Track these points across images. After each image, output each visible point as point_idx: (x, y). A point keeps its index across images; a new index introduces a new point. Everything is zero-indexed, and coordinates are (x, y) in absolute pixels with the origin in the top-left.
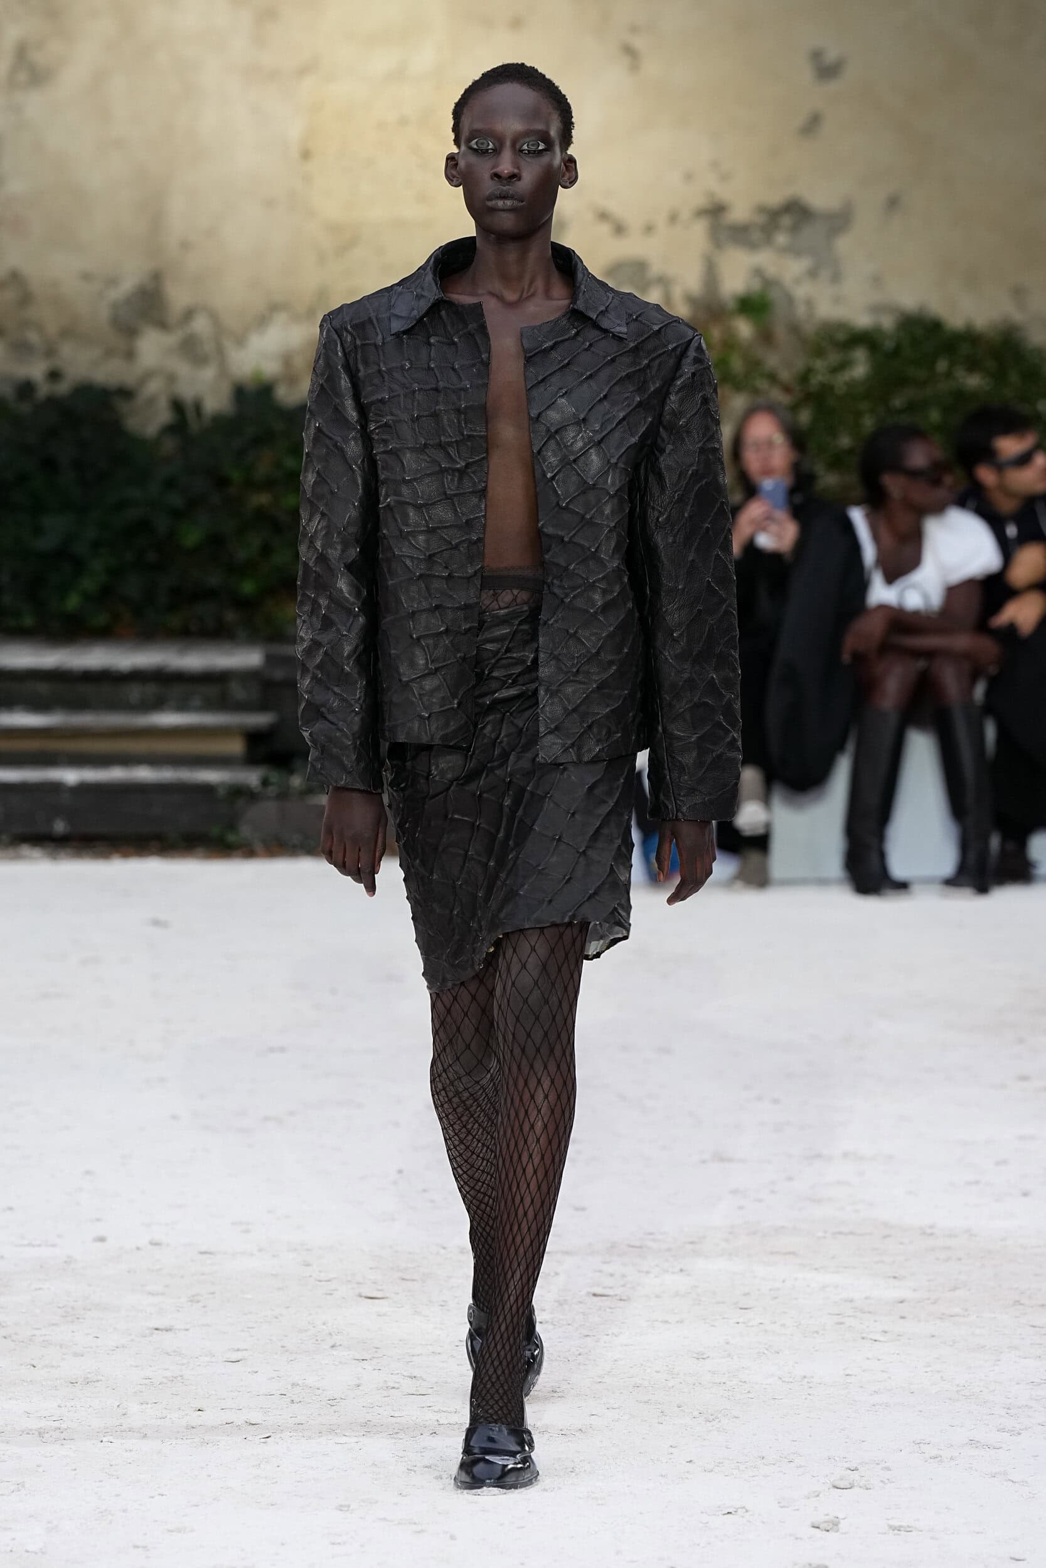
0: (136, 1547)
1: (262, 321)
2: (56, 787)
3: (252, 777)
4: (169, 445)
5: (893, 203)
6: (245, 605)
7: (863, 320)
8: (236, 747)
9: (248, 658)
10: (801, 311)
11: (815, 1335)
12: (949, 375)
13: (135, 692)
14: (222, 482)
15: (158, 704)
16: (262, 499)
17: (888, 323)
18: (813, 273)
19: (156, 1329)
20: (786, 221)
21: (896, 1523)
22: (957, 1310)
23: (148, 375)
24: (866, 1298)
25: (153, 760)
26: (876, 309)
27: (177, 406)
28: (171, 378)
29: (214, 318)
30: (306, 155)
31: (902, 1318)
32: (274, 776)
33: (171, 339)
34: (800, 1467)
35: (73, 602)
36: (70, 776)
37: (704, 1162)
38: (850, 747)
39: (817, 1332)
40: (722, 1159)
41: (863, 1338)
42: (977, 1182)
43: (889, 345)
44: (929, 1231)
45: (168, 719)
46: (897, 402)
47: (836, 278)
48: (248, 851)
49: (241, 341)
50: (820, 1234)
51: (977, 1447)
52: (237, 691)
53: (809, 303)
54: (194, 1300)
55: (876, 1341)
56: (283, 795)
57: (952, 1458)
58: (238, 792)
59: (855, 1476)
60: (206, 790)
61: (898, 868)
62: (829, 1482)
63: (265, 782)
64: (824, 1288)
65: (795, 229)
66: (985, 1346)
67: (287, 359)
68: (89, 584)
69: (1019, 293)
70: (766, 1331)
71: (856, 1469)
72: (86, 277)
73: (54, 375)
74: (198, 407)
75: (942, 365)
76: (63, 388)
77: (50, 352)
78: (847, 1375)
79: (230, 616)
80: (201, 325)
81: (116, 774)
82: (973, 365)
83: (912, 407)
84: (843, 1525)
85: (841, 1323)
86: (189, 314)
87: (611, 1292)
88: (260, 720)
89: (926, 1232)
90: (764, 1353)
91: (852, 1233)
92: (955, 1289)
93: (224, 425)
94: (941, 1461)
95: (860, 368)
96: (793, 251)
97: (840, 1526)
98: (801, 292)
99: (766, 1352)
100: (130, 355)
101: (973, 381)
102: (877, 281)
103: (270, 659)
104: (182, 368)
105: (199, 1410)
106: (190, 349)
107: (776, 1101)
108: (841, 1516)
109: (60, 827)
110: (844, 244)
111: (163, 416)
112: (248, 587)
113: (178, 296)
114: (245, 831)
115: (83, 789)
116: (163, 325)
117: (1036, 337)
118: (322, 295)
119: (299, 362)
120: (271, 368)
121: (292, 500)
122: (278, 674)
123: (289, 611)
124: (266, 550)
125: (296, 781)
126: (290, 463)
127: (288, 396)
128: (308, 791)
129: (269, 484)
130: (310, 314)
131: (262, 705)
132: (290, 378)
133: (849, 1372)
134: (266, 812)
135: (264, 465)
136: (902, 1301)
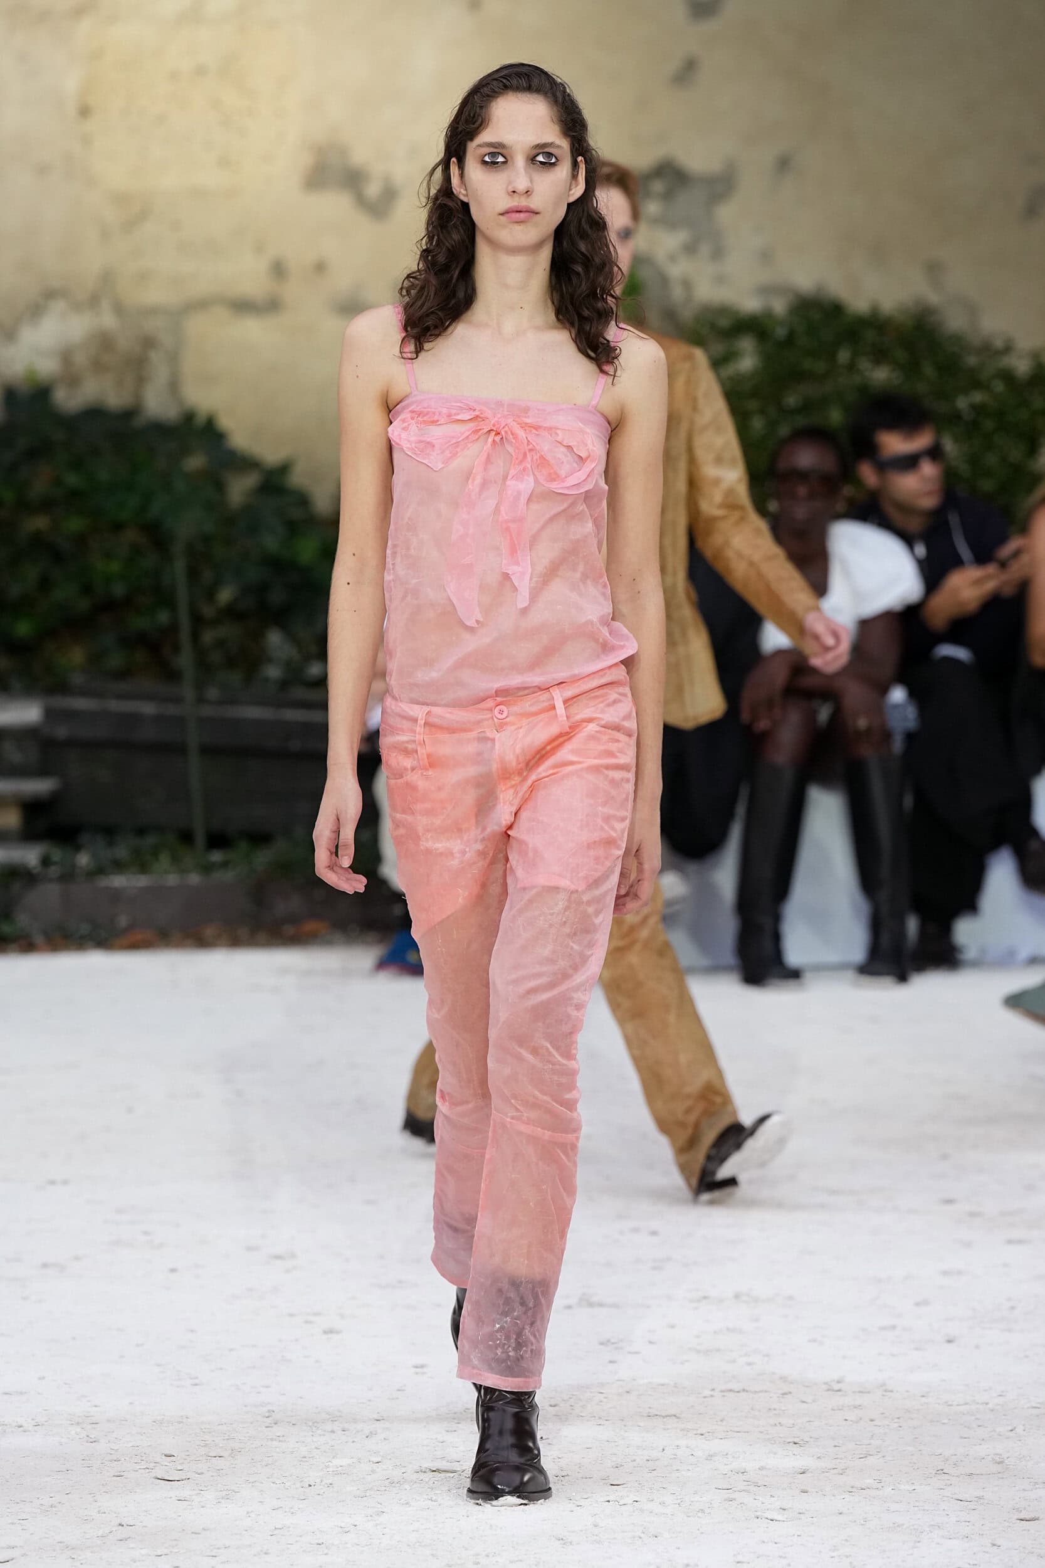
1: (35, 311)
3: (30, 856)
5: (784, 164)
6: (20, 650)
7: (750, 304)
8: (10, 819)
9: (24, 713)
10: (677, 293)
11: (700, 1514)
12: (851, 367)
16: (39, 523)
17: (779, 306)
18: (690, 249)
20: (658, 186)
22: (869, 1481)
24: (761, 1469)
26: (765, 290)
30: (85, 112)
31: (804, 1492)
32: (57, 854)
37: (569, 1307)
38: (741, 810)
39: (702, 1511)
40: (591, 1305)
41: (757, 1517)
42: (894, 1327)
43: (781, 332)
44: (837, 1387)
46: (791, 400)
47: (718, 253)
48: (26, 945)
49: (10, 335)
50: (707, 1393)
52: (12, 753)
53: (687, 284)
55: (772, 1520)
56: (68, 877)
58: (13, 873)
61: (795, 952)
63: (46, 861)
64: (710, 1457)
65: (668, 196)
66: (903, 1525)
67: (66, 356)
69: (934, 269)
70: (642, 1511)
75: (844, 356)
78: (738, 1562)
82: (880, 356)
83: (807, 407)
85: (731, 1500)
88: (39, 787)
89: (834, 1388)
90: (640, 1538)
91: (744, 1391)
95: (748, 361)
96: (666, 222)
98: (675, 271)
99: (642, 1535)
101: (881, 375)
102: (766, 257)
103: (50, 714)
107: (654, 1233)
110: (726, 213)
112: (23, 629)
114: (23, 920)
117: (955, 322)
118: (107, 278)
119: (81, 359)
120: (47, 367)
121: (75, 524)
122: (62, 732)
123: (76, 655)
124: (45, 584)
125: (83, 859)
126: (72, 479)
127: (67, 400)
128: (100, 871)
129: (46, 505)
130: (93, 302)
131: (42, 772)
132: (73, 380)
133: (740, 1558)
134: (47, 897)
135: (40, 482)
136: (803, 1472)
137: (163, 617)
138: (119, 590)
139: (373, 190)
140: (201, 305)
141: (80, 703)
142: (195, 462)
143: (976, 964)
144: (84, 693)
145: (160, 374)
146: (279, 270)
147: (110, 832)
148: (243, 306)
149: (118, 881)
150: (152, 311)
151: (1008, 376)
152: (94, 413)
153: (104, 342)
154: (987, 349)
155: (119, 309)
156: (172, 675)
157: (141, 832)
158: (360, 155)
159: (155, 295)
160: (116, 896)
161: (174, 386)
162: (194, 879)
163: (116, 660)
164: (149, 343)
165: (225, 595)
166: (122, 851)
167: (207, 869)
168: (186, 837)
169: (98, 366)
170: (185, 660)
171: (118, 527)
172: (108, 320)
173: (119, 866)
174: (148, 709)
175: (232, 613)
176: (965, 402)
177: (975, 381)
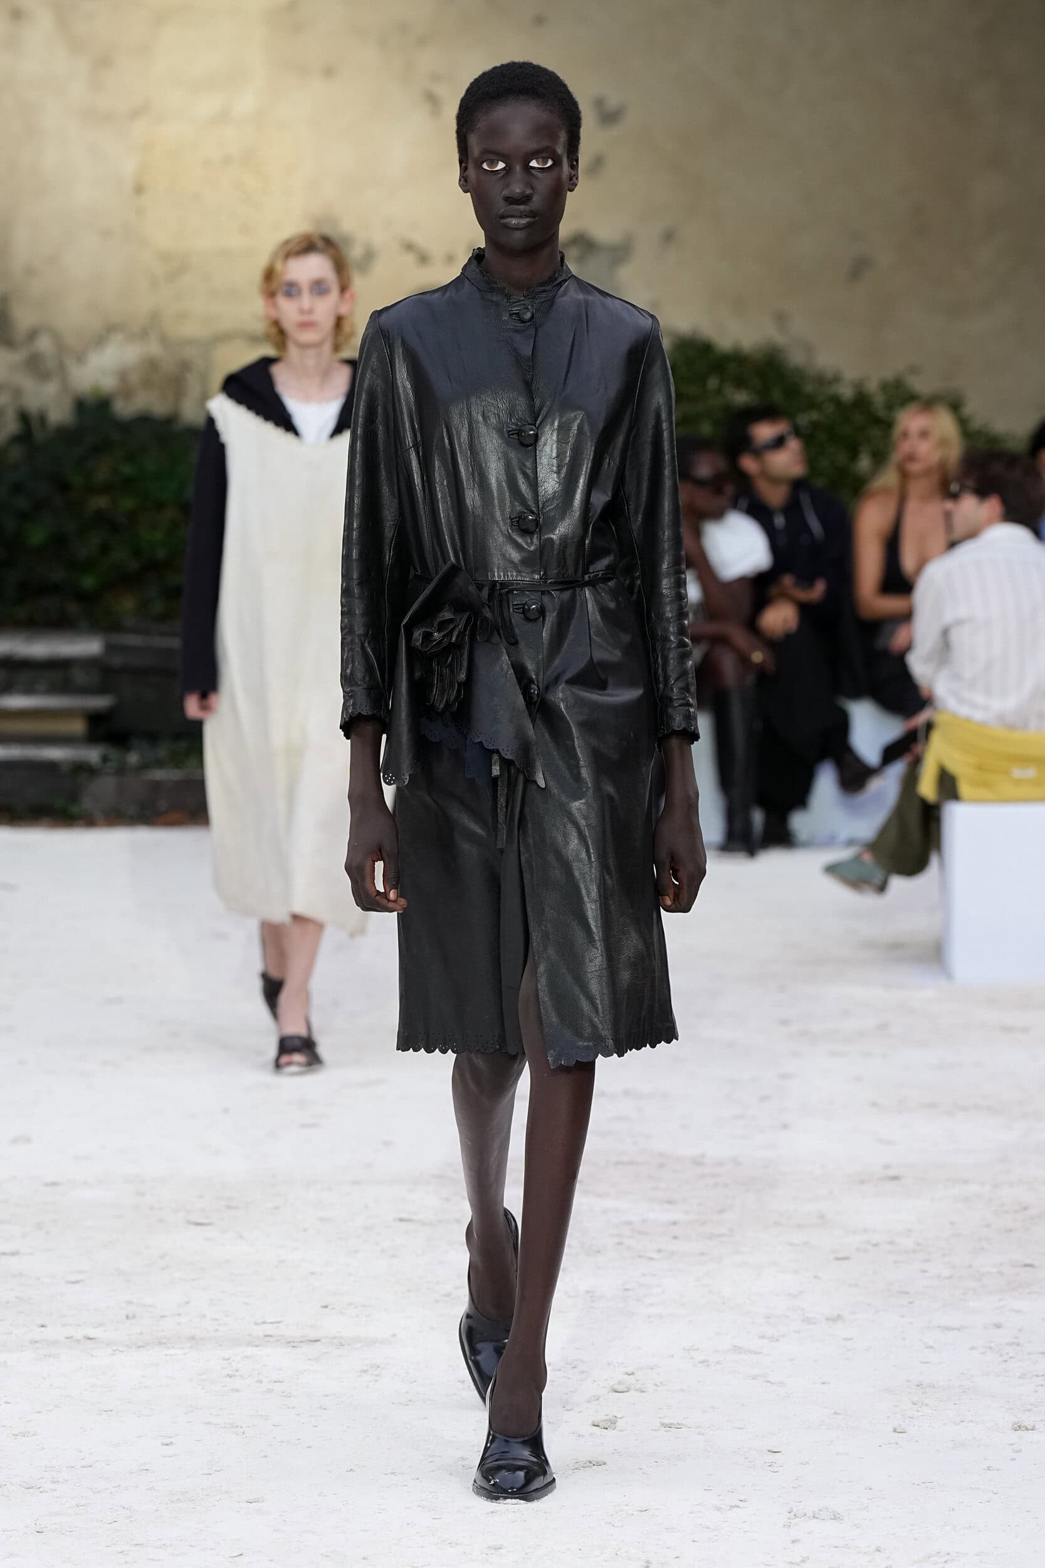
1: (100, 341)
3: (92, 755)
4: (16, 453)
5: (669, 237)
6: (87, 599)
8: (78, 727)
9: (88, 646)
12: (719, 391)
14: (64, 487)
15: (7, 688)
16: (100, 502)
20: (574, 252)
21: (667, 1421)
22: (724, 1231)
24: (644, 1221)
25: (2, 739)
27: (24, 417)
28: (17, 392)
29: (57, 338)
30: (139, 190)
31: (675, 1238)
32: (114, 753)
33: (15, 357)
34: (584, 1372)
41: (640, 1257)
42: (742, 1116)
45: (16, 702)
48: (88, 821)
49: (80, 358)
51: (740, 1353)
52: (80, 677)
54: (39, 1226)
55: (652, 1259)
56: (121, 771)
57: (718, 1363)
58: (81, 769)
59: (631, 1380)
60: (51, 767)
62: (607, 1385)
63: (105, 759)
64: (605, 1212)
65: (581, 260)
67: (123, 375)
69: (781, 318)
71: (633, 1374)
74: (42, 419)
75: (713, 383)
78: (627, 1290)
79: (73, 608)
80: (44, 344)
82: (740, 382)
83: (686, 421)
84: (620, 1424)
85: (620, 1244)
86: (33, 334)
87: (414, 1217)
88: (100, 702)
89: (698, 1162)
91: (631, 1163)
92: (721, 1211)
93: (66, 435)
94: (708, 1365)
97: (618, 1425)
101: (741, 398)
103: (110, 648)
104: (28, 384)
105: (42, 1326)
106: (35, 365)
108: (619, 1416)
110: (625, 274)
111: (11, 426)
112: (88, 582)
113: (24, 318)
114: (87, 803)
116: (9, 344)
117: (796, 358)
118: (155, 317)
119: (134, 378)
120: (108, 383)
121: (128, 503)
122: (117, 661)
123: (126, 604)
124: (105, 549)
125: (133, 758)
126: (127, 470)
127: (124, 409)
128: (144, 766)
129: (107, 488)
130: (143, 334)
131: (101, 690)
132: (127, 393)
133: (627, 1286)
134: (105, 786)
135: (102, 471)
136: (675, 1223)
138: (161, 554)
140: (225, 337)
141: (132, 640)
143: (808, 844)
144: (135, 631)
145: (193, 389)
147: (153, 737)
149: (158, 774)
150: (188, 342)
151: (836, 400)
152: (144, 420)
153: (151, 365)
154: (821, 380)
155: (164, 340)
158: (347, 226)
159: (191, 329)
160: (157, 785)
163: (158, 607)
164: (185, 366)
166: (162, 751)
169: (147, 384)
171: (160, 506)
172: (154, 348)
173: (160, 764)
176: (803, 419)
177: (812, 404)
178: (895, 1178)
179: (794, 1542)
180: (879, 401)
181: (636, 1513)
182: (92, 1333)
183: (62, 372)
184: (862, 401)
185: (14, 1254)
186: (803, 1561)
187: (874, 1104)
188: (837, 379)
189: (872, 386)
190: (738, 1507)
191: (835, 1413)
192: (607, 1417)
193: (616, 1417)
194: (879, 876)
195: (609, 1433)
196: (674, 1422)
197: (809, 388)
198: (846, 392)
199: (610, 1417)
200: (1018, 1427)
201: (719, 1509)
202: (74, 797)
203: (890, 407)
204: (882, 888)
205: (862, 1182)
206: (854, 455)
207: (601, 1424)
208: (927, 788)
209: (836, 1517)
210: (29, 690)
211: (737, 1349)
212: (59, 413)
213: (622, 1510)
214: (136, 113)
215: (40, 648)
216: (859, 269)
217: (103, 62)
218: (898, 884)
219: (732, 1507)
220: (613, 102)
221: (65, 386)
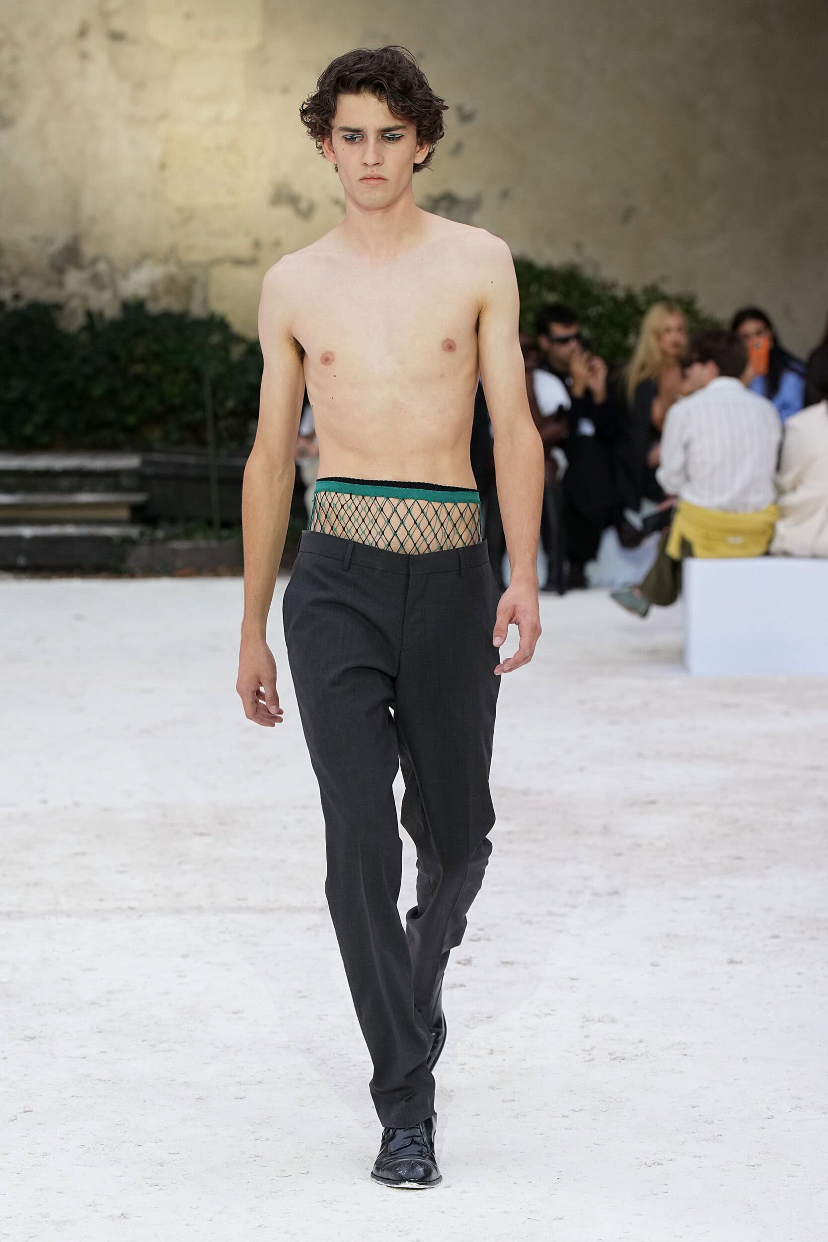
0: (64, 979)
1: (138, 264)
2: (18, 539)
3: (134, 532)
4: (84, 337)
5: (505, 194)
6: (130, 430)
8: (124, 514)
9: (129, 462)
12: (538, 294)
13: (65, 482)
14: (115, 358)
15: (78, 489)
16: (138, 368)
19: (77, 854)
20: (444, 204)
21: (505, 960)
22: (542, 837)
23: (70, 297)
25: (77, 522)
27: (89, 314)
28: (85, 298)
29: (110, 262)
30: (163, 167)
32: (148, 531)
33: (83, 275)
35: (28, 430)
36: (27, 532)
45: (84, 498)
48: (131, 574)
49: (125, 275)
51: (552, 916)
52: (125, 481)
54: (99, 836)
56: (153, 542)
58: (126, 541)
59: (481, 933)
60: (107, 540)
63: (142, 534)
67: (153, 286)
68: (38, 419)
69: (578, 247)
71: (483, 929)
72: (35, 239)
73: (17, 297)
74: (101, 314)
75: (534, 288)
76: (22, 304)
77: (14, 283)
79: (121, 437)
80: (102, 267)
81: (54, 530)
82: (552, 288)
84: (474, 962)
86: (95, 261)
88: (138, 498)
89: (525, 793)
92: (540, 825)
93: (117, 326)
94: (532, 924)
97: (473, 962)
100: (61, 284)
101: (552, 298)
103: (145, 463)
104: (91, 292)
105: (101, 900)
106: (96, 281)
108: (473, 956)
109: (22, 561)
110: (477, 218)
111: (80, 320)
112: (131, 420)
113: (89, 250)
114: (131, 563)
115: (35, 540)
116: (80, 266)
117: (588, 272)
118: (173, 249)
119: (160, 288)
120: (143, 292)
121: (156, 369)
122: (149, 471)
123: (155, 434)
124: (142, 398)
125: (160, 534)
126: (156, 347)
127: (153, 308)
128: (168, 539)
129: (143, 360)
130: (166, 260)
131: (139, 489)
132: (155, 297)
134: (142, 552)
135: (140, 348)
136: (510, 832)
137: (198, 415)
138: (178, 401)
139: (303, 205)
140: (217, 262)
141: (159, 457)
142: (215, 339)
143: (596, 587)
144: (161, 451)
145: (198, 294)
146: (257, 245)
147: (173, 521)
148: (239, 262)
149: (177, 544)
150: (195, 265)
151: (614, 299)
152: (167, 315)
153: (171, 280)
154: (605, 286)
155: (179, 264)
156: (203, 443)
157: (188, 519)
158: (298, 187)
159: (195, 256)
160: (175, 552)
161: (205, 301)
162: (214, 544)
163: (176, 436)
164: (192, 280)
165: (230, 404)
166: (179, 529)
167: (220, 539)
168: (210, 523)
169: (168, 291)
170: (210, 436)
171: (177, 371)
172: (173, 269)
173: (177, 537)
174: (191, 460)
175: (233, 413)
176: (593, 311)
177: (598, 301)
178: (653, 802)
179: (586, 1037)
180: (641, 299)
181: (484, 1019)
182: (134, 904)
183: (114, 285)
184: (630, 300)
185: (84, 854)
186: (592, 1049)
187: (640, 755)
188: (614, 285)
189: (637, 290)
190: (550, 1014)
191: (614, 954)
192: (464, 958)
193: (471, 958)
194: (643, 607)
195: (467, 967)
196: (510, 960)
197: (596, 291)
198: (620, 294)
199: (468, 957)
200: (731, 962)
201: (537, 1016)
202: (122, 559)
203: (650, 303)
204: (644, 614)
205: (631, 805)
206: (625, 334)
207: (463, 962)
208: (673, 550)
209: (613, 1021)
210: (93, 490)
211: (550, 914)
212: (112, 311)
213: (475, 1017)
214: (162, 117)
215: (99, 463)
216: (628, 214)
217: (140, 86)
218: (656, 612)
219: (546, 1015)
220: (468, 107)
221: (115, 293)
